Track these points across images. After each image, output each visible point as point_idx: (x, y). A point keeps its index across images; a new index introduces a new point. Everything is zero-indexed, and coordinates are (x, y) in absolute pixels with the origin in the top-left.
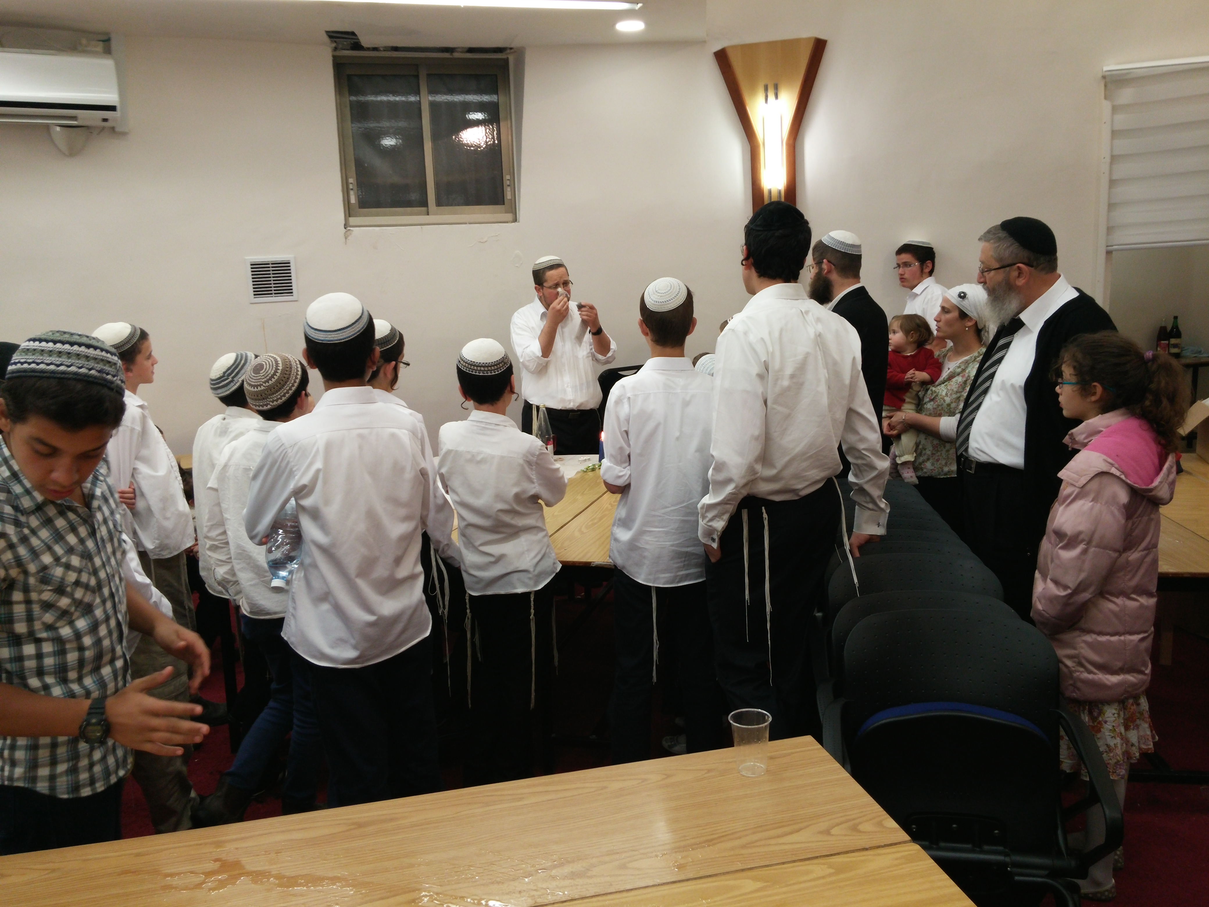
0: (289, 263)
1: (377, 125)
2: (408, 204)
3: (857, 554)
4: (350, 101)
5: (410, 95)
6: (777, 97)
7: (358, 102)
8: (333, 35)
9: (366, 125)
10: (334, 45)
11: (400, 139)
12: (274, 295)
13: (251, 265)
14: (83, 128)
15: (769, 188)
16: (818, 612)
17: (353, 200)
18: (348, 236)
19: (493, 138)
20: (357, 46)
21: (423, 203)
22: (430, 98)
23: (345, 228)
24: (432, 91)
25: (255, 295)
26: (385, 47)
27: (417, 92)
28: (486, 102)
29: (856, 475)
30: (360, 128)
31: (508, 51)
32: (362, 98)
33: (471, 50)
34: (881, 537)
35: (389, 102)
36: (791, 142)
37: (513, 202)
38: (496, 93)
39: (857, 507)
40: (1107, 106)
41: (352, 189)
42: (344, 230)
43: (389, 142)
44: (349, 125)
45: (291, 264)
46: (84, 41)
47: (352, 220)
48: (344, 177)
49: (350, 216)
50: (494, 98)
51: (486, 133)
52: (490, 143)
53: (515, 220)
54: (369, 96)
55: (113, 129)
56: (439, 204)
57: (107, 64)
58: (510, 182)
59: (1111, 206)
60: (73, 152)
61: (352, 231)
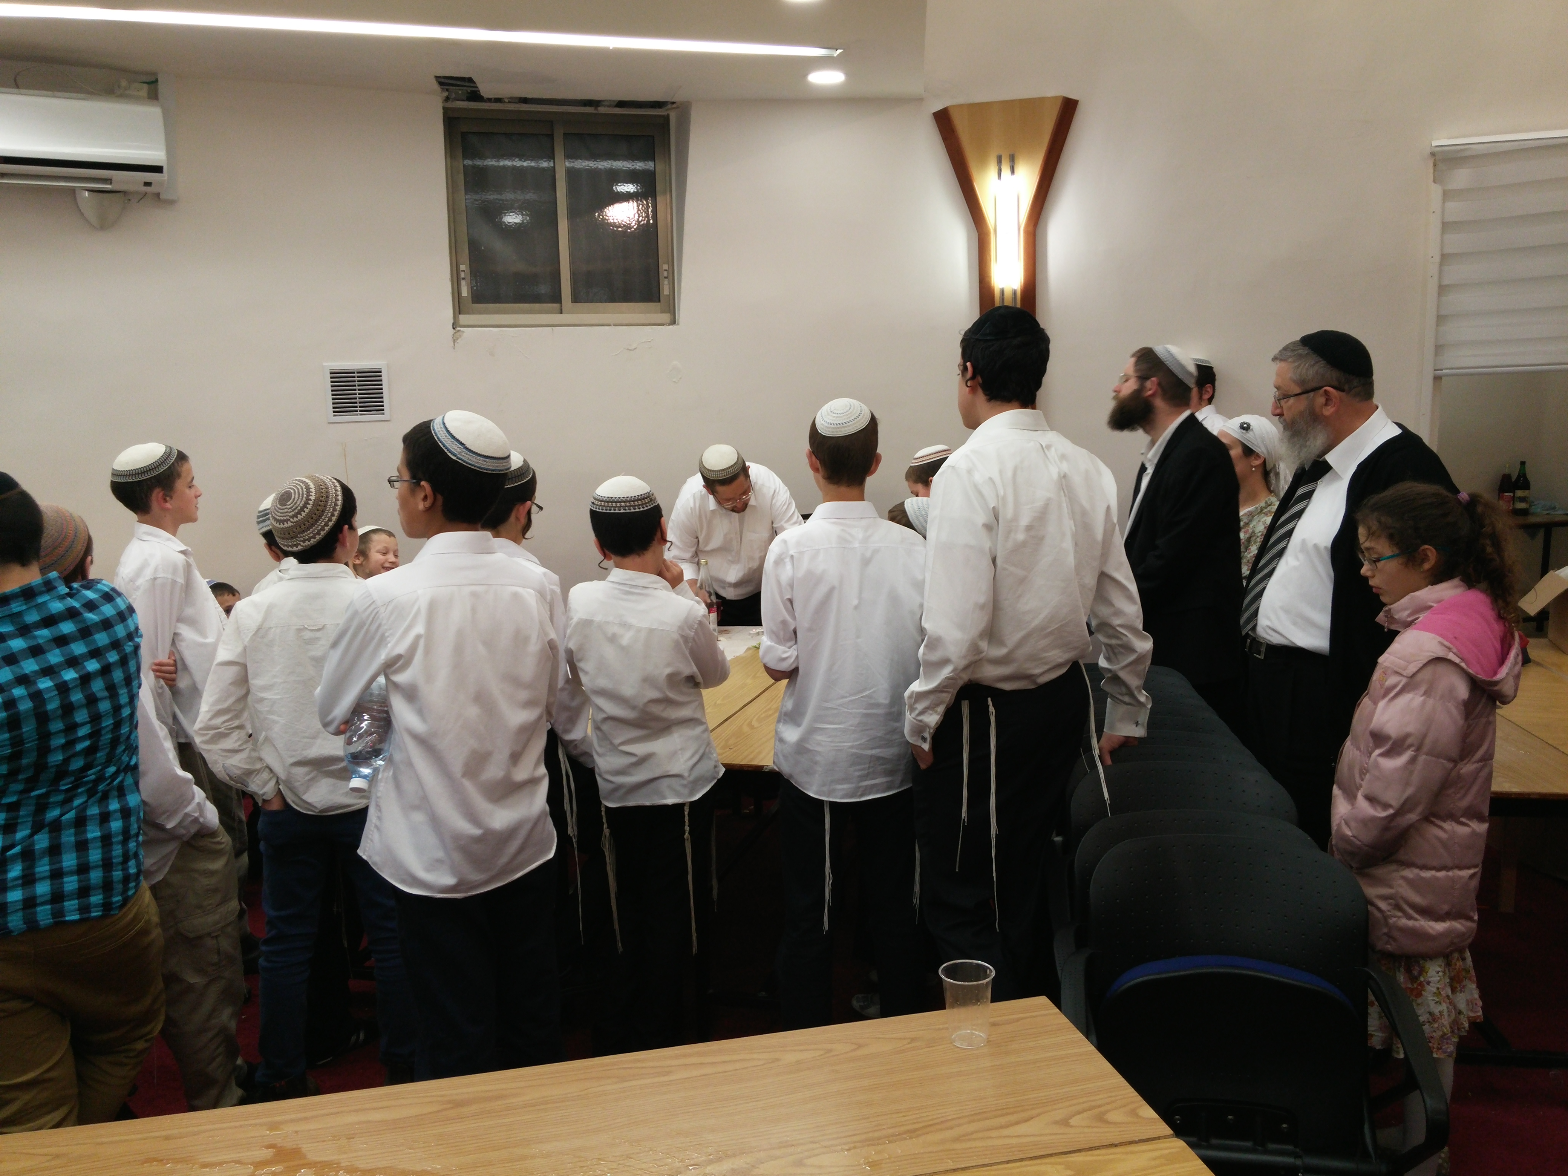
0: (381, 372)
1: (499, 197)
2: (536, 299)
3: (1109, 762)
4: (464, 166)
5: (542, 159)
6: (1013, 172)
7: (474, 167)
8: (445, 82)
9: (484, 197)
10: (446, 94)
11: (527, 215)
12: (359, 412)
13: (331, 373)
14: (118, 194)
15: (1001, 287)
16: (1057, 835)
17: (465, 292)
18: (458, 339)
19: (647, 216)
20: (475, 96)
21: (556, 298)
22: (567, 164)
23: (454, 328)
24: (570, 155)
25: (334, 412)
26: (511, 98)
27: (551, 156)
28: (639, 170)
29: (1108, 659)
30: (476, 200)
31: (669, 106)
32: (479, 163)
33: (621, 104)
34: (1140, 739)
35: (514, 168)
36: (1031, 228)
37: (671, 297)
38: (653, 159)
39: (1109, 699)
40: (1436, 191)
41: (464, 279)
42: (453, 331)
43: (512, 219)
44: (463, 198)
45: (383, 374)
46: (124, 83)
47: (463, 319)
48: (454, 264)
49: (460, 314)
50: (650, 165)
51: (638, 210)
52: (643, 222)
53: (673, 322)
54: (489, 160)
55: (158, 195)
56: (576, 299)
57: (153, 112)
58: (668, 274)
59: (1441, 319)
60: (104, 224)
61: (463, 332)
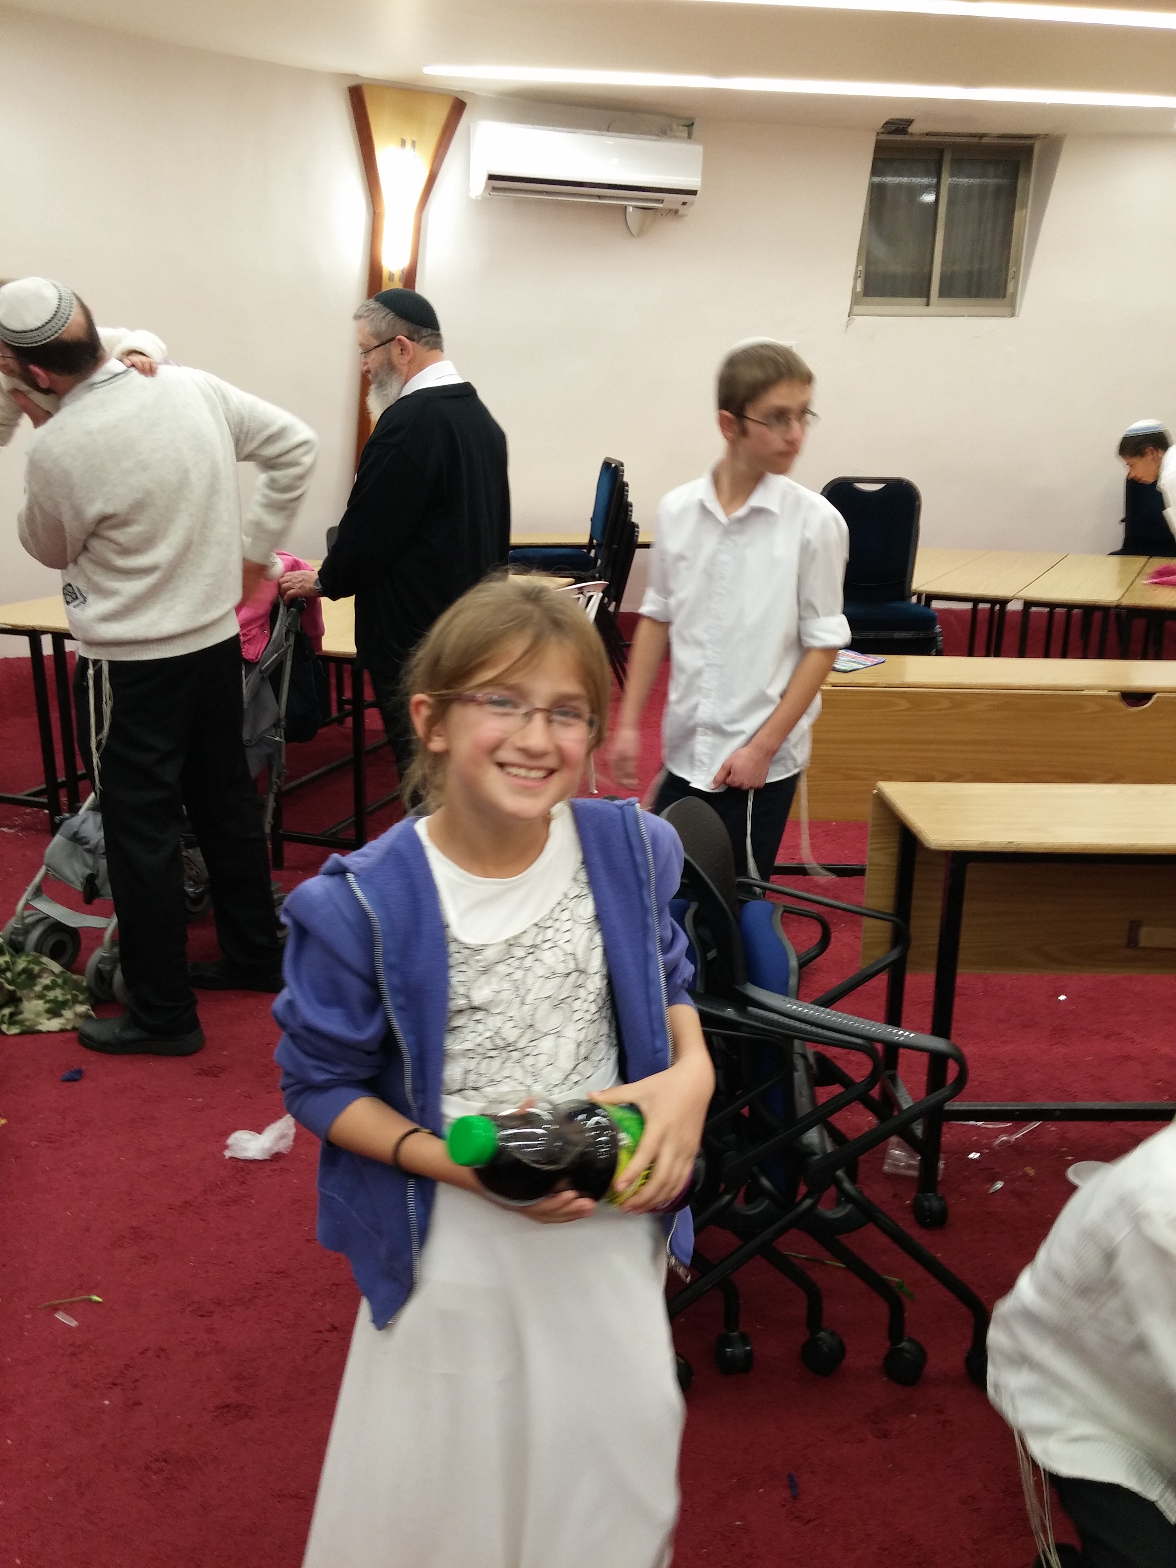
5: (930, 177)
17: (860, 289)
18: (850, 325)
20: (905, 131)
21: (926, 294)
22: (950, 181)
23: (849, 316)
31: (1035, 137)
33: (1002, 136)
37: (1014, 295)
38: (1013, 176)
41: (860, 277)
42: (848, 318)
47: (857, 309)
49: (854, 305)
53: (1013, 316)
56: (942, 294)
58: (1015, 275)
60: (640, 233)
61: (855, 319)
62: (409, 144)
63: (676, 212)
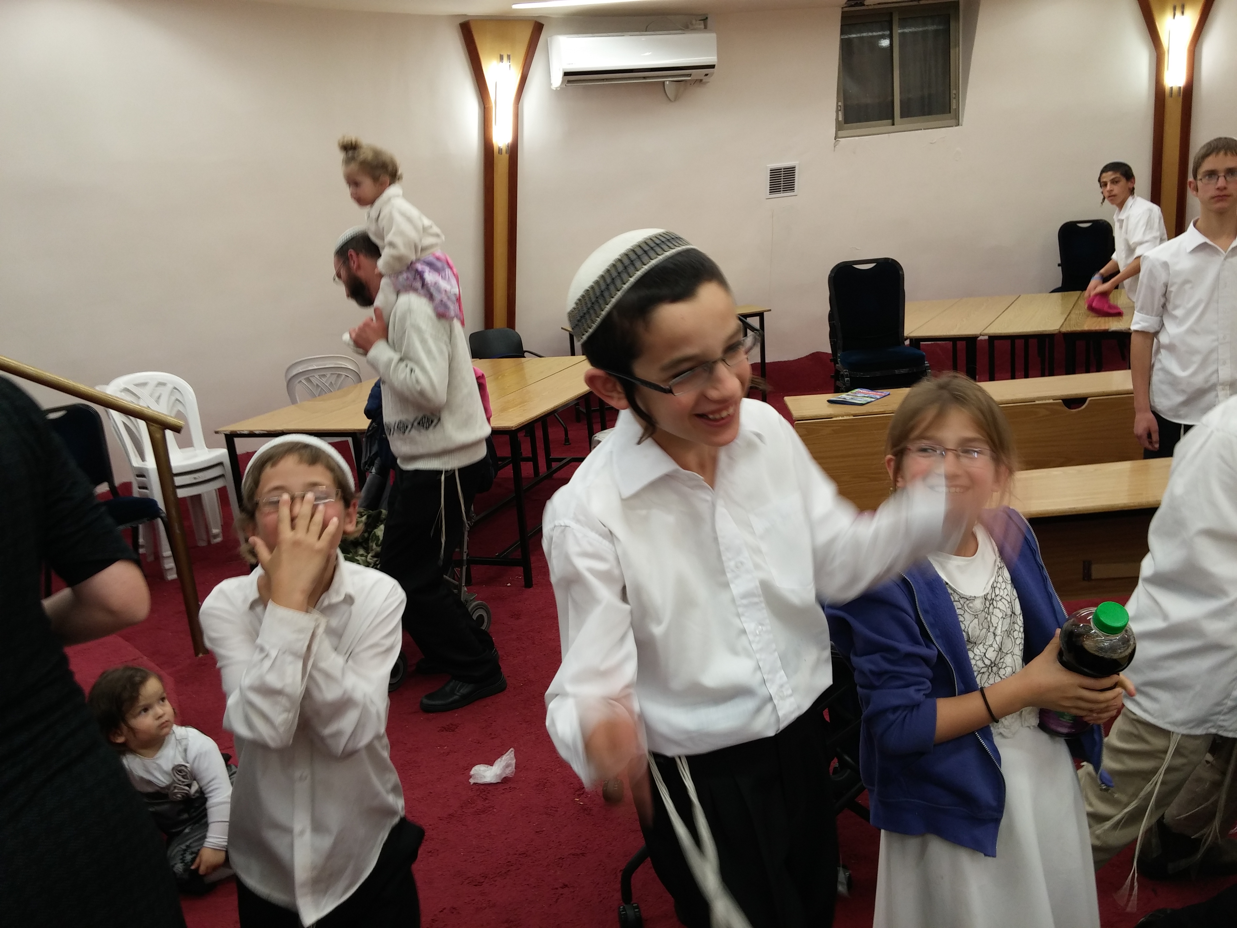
0: (795, 168)
6: (1183, 14)
12: (783, 191)
13: (771, 170)
15: (1170, 85)
17: (841, 119)
18: (836, 145)
21: (890, 116)
25: (770, 192)
36: (1192, 48)
37: (957, 110)
38: (945, 22)
41: (841, 110)
42: (835, 141)
47: (841, 133)
48: (838, 102)
49: (839, 131)
53: (958, 125)
56: (902, 116)
58: (956, 96)
60: (676, 98)
61: (840, 141)
62: (505, 58)
63: (701, 80)
